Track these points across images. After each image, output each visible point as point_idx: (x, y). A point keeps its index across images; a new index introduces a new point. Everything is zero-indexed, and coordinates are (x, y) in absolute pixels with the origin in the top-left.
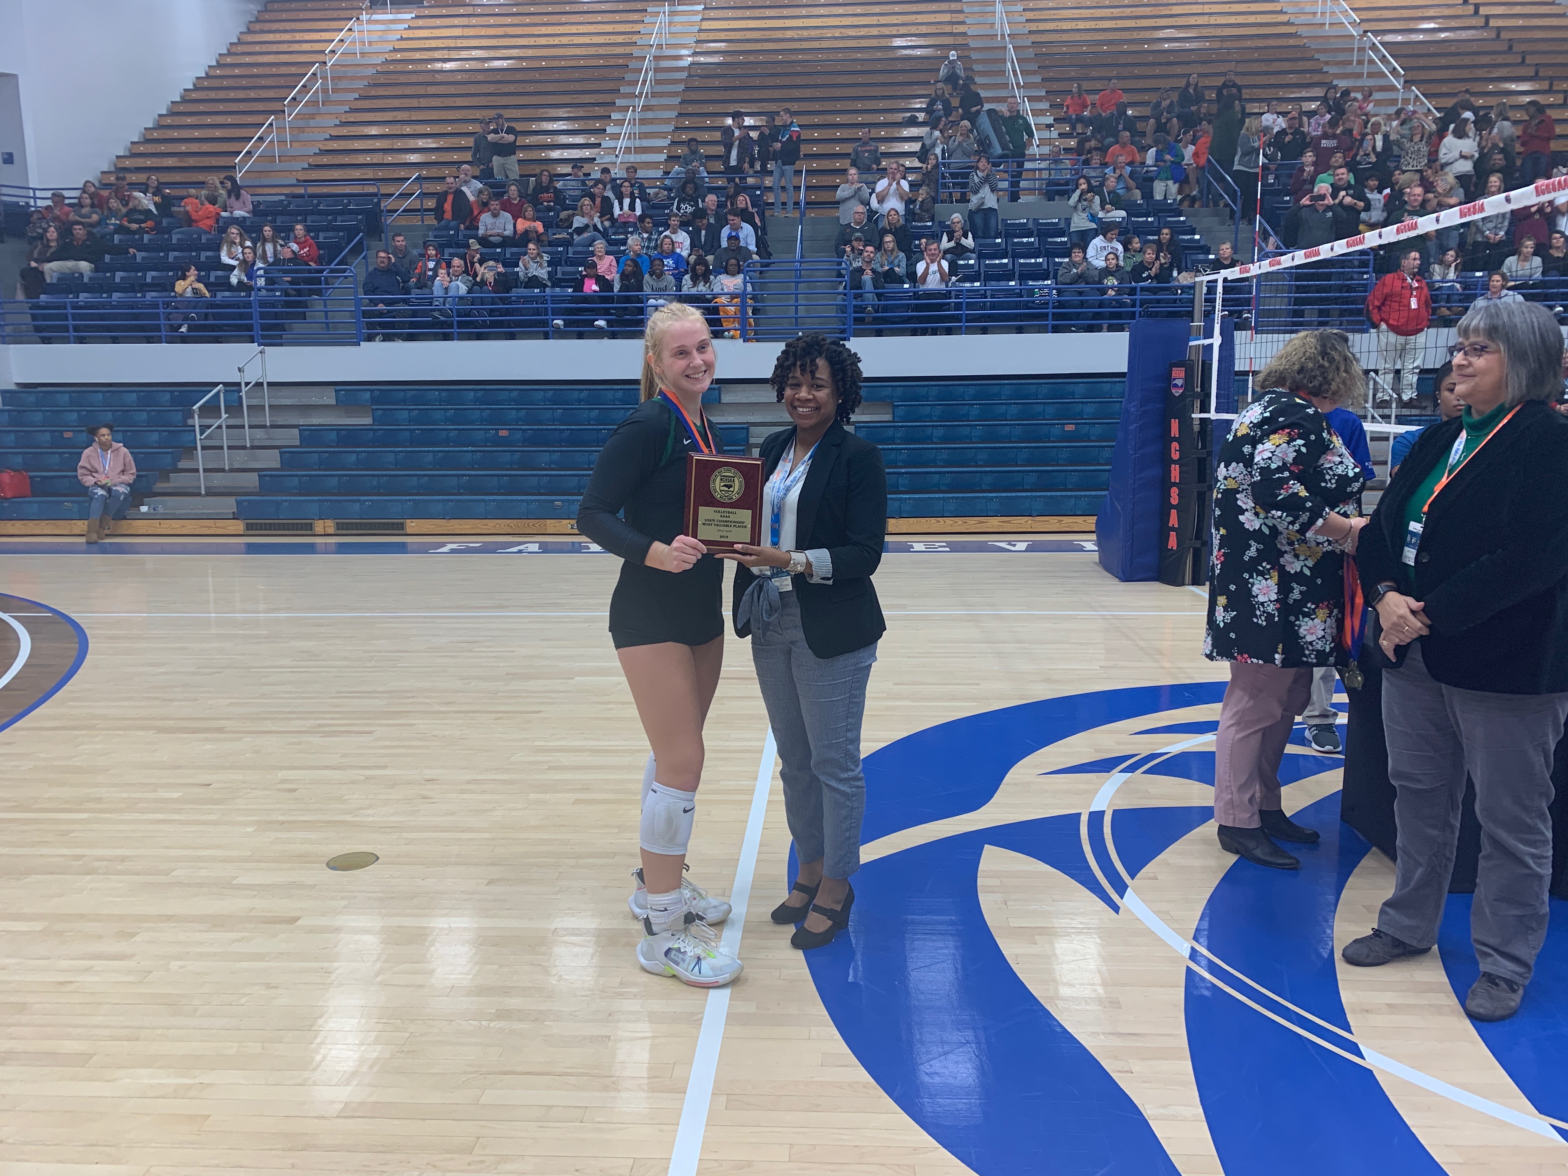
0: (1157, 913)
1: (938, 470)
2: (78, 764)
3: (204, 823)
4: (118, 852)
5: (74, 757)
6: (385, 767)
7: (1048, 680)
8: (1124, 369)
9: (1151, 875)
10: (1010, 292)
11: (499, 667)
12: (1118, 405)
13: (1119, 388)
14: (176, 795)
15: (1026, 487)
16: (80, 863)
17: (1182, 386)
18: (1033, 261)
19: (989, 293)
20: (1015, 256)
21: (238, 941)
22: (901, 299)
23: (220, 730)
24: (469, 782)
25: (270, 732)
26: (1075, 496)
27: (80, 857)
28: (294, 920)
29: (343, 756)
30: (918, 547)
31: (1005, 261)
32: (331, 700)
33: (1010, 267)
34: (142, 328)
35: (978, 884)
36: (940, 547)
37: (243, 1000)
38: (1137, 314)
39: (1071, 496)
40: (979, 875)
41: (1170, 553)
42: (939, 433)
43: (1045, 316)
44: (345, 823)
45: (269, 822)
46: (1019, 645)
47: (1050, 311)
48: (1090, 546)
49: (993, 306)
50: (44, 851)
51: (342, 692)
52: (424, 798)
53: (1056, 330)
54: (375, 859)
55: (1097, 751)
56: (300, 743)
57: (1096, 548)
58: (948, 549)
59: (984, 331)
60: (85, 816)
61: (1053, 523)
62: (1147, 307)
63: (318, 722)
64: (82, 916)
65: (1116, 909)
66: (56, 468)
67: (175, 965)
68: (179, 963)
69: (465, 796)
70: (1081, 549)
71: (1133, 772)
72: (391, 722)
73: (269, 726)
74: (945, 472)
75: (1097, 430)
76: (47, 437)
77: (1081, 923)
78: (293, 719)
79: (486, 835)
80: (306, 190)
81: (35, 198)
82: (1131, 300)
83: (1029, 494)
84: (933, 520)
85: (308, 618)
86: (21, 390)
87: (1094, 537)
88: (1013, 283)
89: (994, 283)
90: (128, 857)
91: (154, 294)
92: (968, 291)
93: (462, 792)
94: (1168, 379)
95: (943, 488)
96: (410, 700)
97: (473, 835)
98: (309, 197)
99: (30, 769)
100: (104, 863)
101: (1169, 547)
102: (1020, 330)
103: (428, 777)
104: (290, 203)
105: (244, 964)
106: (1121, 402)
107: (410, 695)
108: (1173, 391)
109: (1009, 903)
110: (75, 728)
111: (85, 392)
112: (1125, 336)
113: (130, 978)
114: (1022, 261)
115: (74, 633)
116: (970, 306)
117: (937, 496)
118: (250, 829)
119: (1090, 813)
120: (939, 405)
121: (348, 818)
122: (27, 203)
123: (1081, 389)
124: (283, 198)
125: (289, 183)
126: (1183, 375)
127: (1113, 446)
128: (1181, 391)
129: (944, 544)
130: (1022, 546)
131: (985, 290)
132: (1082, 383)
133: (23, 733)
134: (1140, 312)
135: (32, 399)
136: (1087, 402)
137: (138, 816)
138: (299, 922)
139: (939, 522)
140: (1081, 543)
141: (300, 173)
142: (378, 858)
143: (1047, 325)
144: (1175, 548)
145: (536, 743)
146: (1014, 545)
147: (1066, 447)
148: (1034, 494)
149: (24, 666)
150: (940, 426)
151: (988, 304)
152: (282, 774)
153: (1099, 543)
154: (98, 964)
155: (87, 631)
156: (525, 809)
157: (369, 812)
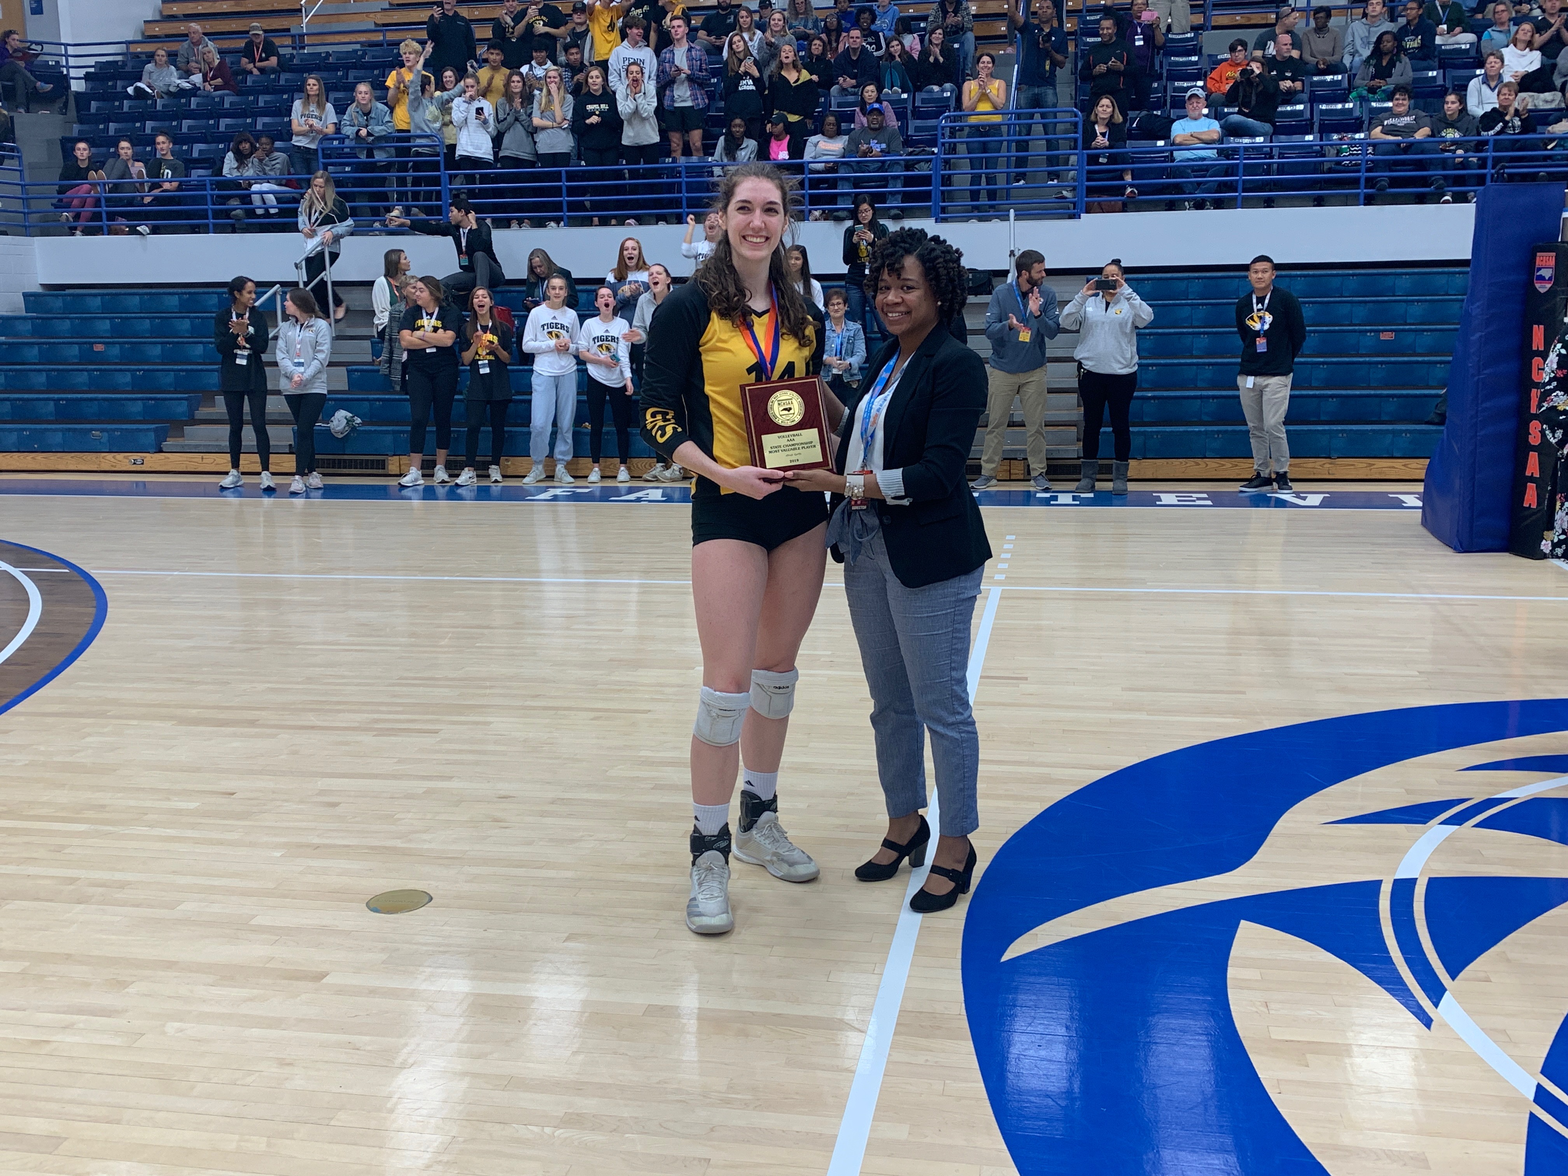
0: (1489, 1031)
1: (1199, 393)
2: (83, 760)
3: (221, 843)
4: (118, 876)
5: (78, 751)
6: (450, 778)
7: (1344, 690)
8: (1468, 256)
9: (1482, 975)
10: (1307, 150)
11: (601, 650)
12: (1457, 305)
13: (1459, 279)
14: (193, 805)
15: (1323, 418)
16: (72, 887)
17: (1550, 279)
18: (1339, 106)
19: (1275, 152)
20: (1314, 100)
21: (251, 1000)
22: (1153, 160)
23: (252, 723)
24: (553, 802)
25: (313, 728)
26: (1393, 432)
27: (73, 880)
28: (320, 976)
29: (400, 761)
30: (1167, 499)
31: (1300, 107)
32: (391, 688)
33: (1308, 115)
34: (188, 215)
35: (1229, 976)
36: (1199, 499)
37: (249, 1080)
38: (1489, 178)
39: (1387, 431)
40: (1230, 962)
41: (1526, 513)
42: (1203, 342)
43: (1355, 182)
44: (394, 850)
45: (300, 846)
46: (1305, 638)
47: (1363, 175)
48: (1412, 501)
49: (1282, 168)
50: (32, 870)
51: (406, 679)
52: (496, 820)
53: (1369, 201)
54: (427, 899)
55: (1408, 792)
56: (347, 744)
57: (1420, 504)
58: (1209, 503)
59: (1269, 203)
60: (82, 827)
61: (1359, 467)
62: (1504, 167)
63: (376, 716)
64: (68, 957)
65: (1427, 1022)
66: (85, 388)
67: (172, 1027)
68: (177, 1025)
69: (549, 820)
70: (1398, 505)
71: (1460, 824)
72: (463, 718)
73: (312, 719)
74: (1208, 397)
75: (1427, 339)
76: (75, 350)
77: (1376, 1039)
78: (343, 711)
79: (569, 874)
80: (384, 36)
81: (67, 56)
82: (1479, 159)
83: (1326, 427)
84: (1191, 462)
85: (372, 581)
86: (47, 292)
87: (1420, 488)
88: (1309, 138)
89: (1283, 137)
90: (129, 883)
91: (201, 172)
92: (1246, 149)
93: (543, 814)
94: (1530, 267)
95: (1205, 418)
96: (488, 691)
97: (551, 873)
98: (389, 45)
99: (26, 765)
100: (100, 890)
101: (1526, 505)
102: (1319, 202)
103: (502, 793)
104: (365, 53)
105: (255, 1032)
106: (1462, 300)
107: (488, 684)
108: (1537, 286)
109: (1272, 1006)
110: (81, 715)
111: (120, 294)
112: (1470, 209)
113: (117, 1042)
114: (1324, 107)
115: (92, 594)
116: (1250, 169)
117: (1196, 429)
118: (278, 854)
119: (1395, 880)
120: (1203, 304)
121: (399, 843)
122: (57, 62)
123: (1404, 283)
124: (358, 47)
125: (365, 28)
126: (1552, 263)
127: (1448, 362)
128: (1549, 286)
129: (1205, 496)
130: (1315, 499)
131: (1271, 148)
132: (1406, 274)
133: (22, 719)
134: (1492, 175)
135: (59, 303)
136: (1413, 301)
137: (144, 830)
138: (324, 981)
139: (1198, 464)
140: (1401, 497)
141: (379, 15)
142: (431, 899)
143: (1359, 194)
144: (1534, 506)
145: (642, 753)
146: (1304, 499)
147: (1382, 363)
148: (1334, 427)
149: (32, 634)
150: (1204, 333)
151: (1275, 166)
152: (322, 783)
153: (1425, 497)
154: (80, 1020)
155: (106, 591)
156: (622, 840)
157: (426, 836)
